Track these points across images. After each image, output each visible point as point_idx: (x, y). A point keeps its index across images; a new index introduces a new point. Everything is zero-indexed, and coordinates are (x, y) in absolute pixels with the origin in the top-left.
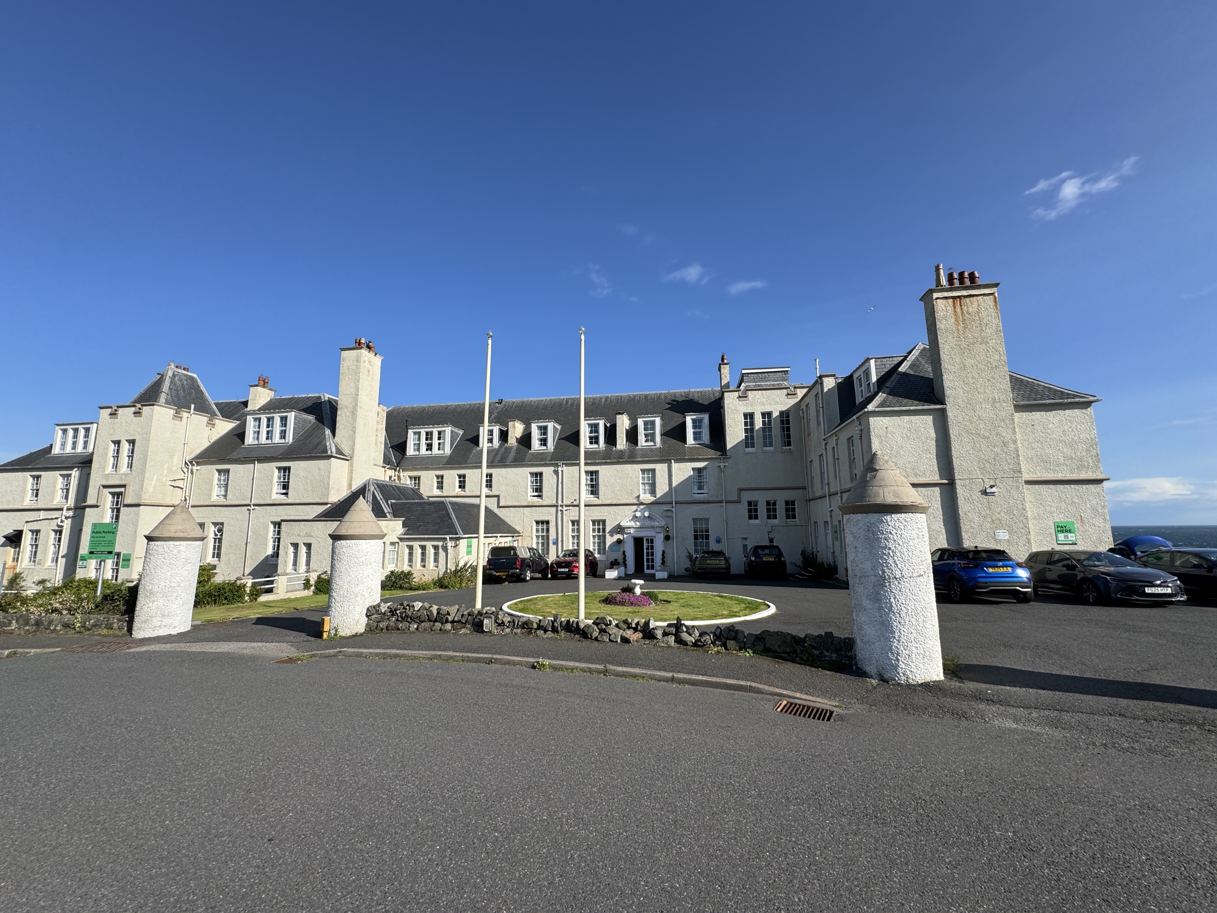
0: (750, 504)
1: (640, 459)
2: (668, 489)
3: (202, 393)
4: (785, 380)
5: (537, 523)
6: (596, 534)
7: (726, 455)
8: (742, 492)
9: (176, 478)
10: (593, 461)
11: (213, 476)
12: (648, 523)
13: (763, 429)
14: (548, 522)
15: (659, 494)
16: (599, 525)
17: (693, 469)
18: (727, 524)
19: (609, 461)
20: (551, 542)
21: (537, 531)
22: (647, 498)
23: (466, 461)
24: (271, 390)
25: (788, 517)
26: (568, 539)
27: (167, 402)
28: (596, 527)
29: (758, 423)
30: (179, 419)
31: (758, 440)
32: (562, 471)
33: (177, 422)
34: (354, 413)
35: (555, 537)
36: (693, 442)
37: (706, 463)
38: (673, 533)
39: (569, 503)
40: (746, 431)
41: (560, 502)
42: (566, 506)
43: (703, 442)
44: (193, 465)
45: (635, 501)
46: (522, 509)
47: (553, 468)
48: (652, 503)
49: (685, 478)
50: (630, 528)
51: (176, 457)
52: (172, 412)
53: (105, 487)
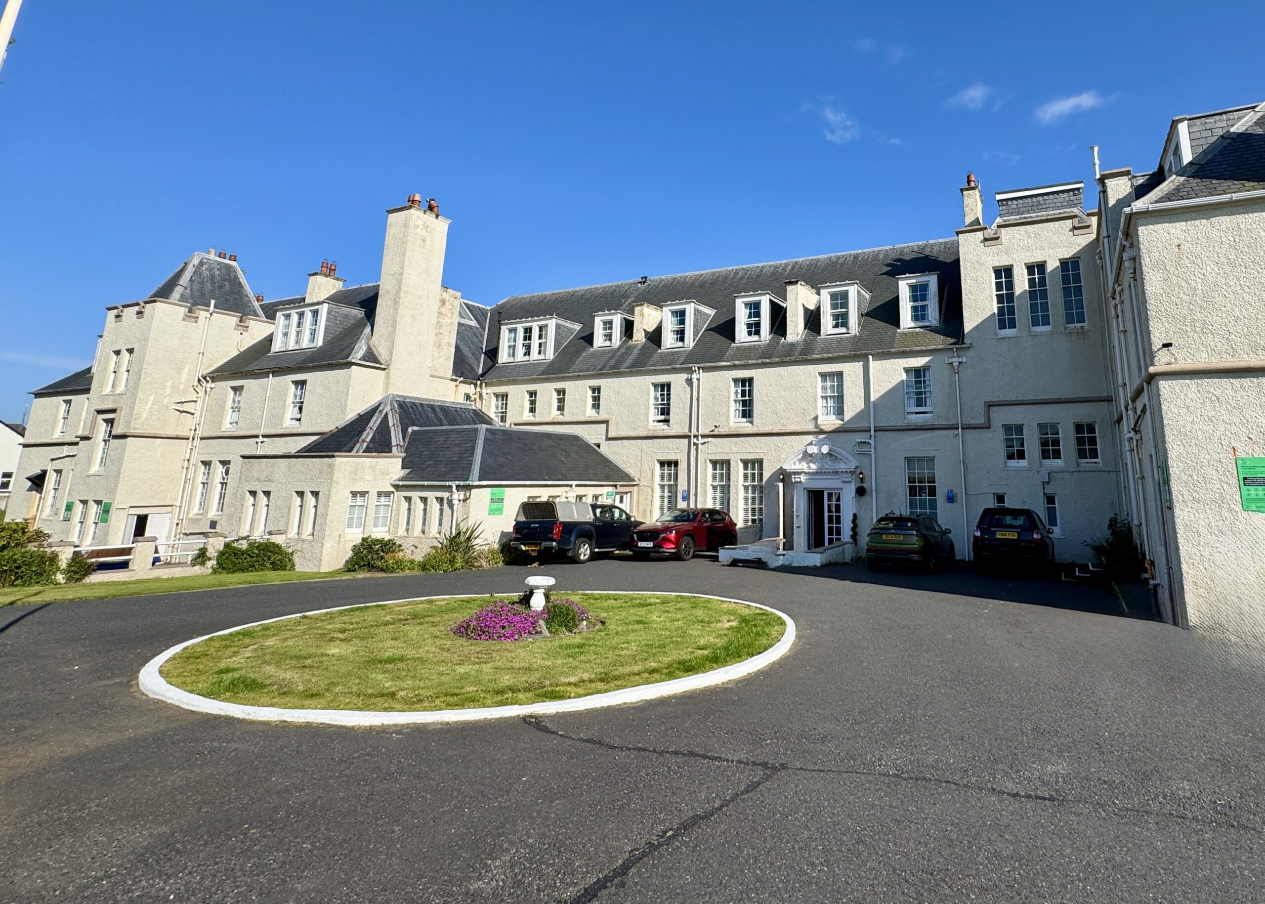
0: (1008, 428)
1: (819, 356)
2: (863, 406)
3: (240, 285)
4: (1076, 205)
5: (662, 464)
6: (749, 483)
7: (963, 343)
8: (993, 410)
9: (183, 400)
10: (743, 362)
11: (226, 396)
12: (829, 465)
13: (1032, 294)
14: (676, 463)
15: (848, 415)
16: (753, 469)
17: (907, 370)
18: (966, 467)
19: (768, 361)
20: (680, 496)
21: (662, 477)
22: (830, 422)
23: (568, 369)
24: (338, 279)
25: (1082, 454)
26: (705, 491)
27: (183, 298)
28: (749, 472)
29: (1021, 283)
30: (194, 320)
31: (1022, 314)
32: (698, 380)
33: (190, 324)
34: (396, 302)
35: (686, 488)
36: (912, 325)
37: (927, 359)
38: (871, 484)
39: (707, 432)
40: (1000, 298)
41: (694, 431)
42: (703, 436)
43: (928, 324)
44: (207, 382)
45: (811, 427)
46: (639, 441)
47: (685, 376)
48: (835, 431)
49: (891, 386)
50: (800, 473)
51: (186, 371)
52: (183, 311)
53: (99, 412)
